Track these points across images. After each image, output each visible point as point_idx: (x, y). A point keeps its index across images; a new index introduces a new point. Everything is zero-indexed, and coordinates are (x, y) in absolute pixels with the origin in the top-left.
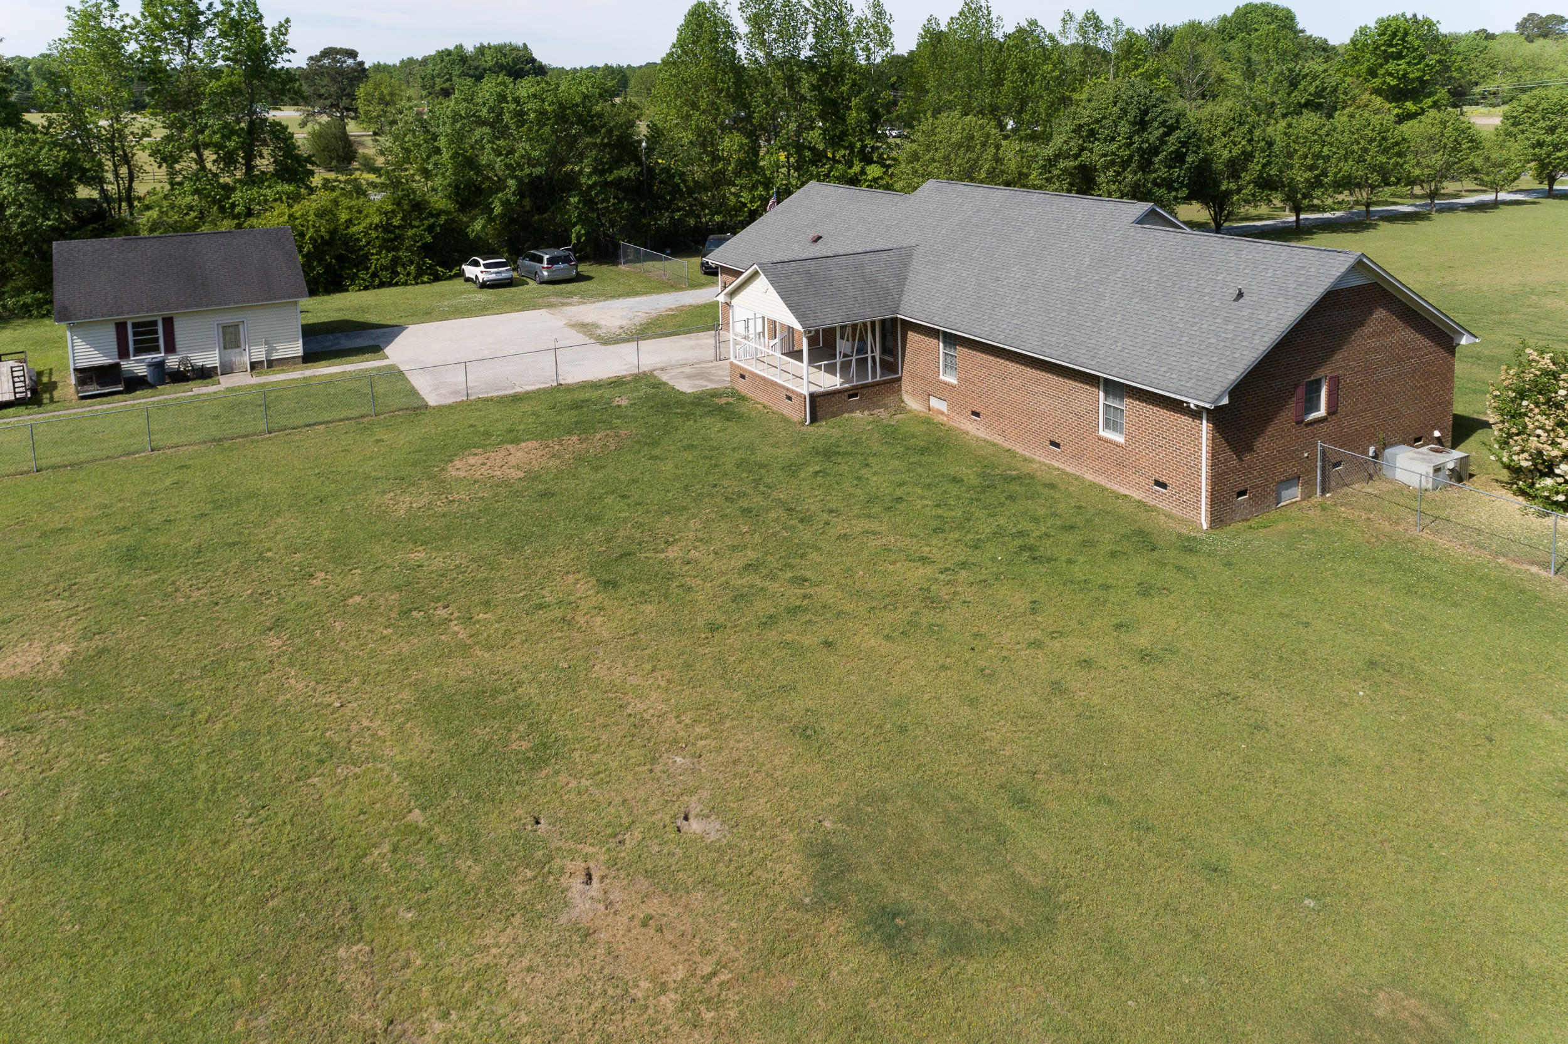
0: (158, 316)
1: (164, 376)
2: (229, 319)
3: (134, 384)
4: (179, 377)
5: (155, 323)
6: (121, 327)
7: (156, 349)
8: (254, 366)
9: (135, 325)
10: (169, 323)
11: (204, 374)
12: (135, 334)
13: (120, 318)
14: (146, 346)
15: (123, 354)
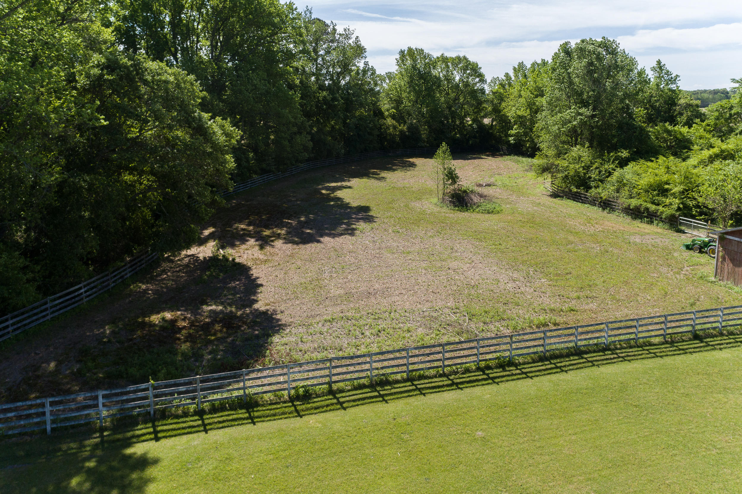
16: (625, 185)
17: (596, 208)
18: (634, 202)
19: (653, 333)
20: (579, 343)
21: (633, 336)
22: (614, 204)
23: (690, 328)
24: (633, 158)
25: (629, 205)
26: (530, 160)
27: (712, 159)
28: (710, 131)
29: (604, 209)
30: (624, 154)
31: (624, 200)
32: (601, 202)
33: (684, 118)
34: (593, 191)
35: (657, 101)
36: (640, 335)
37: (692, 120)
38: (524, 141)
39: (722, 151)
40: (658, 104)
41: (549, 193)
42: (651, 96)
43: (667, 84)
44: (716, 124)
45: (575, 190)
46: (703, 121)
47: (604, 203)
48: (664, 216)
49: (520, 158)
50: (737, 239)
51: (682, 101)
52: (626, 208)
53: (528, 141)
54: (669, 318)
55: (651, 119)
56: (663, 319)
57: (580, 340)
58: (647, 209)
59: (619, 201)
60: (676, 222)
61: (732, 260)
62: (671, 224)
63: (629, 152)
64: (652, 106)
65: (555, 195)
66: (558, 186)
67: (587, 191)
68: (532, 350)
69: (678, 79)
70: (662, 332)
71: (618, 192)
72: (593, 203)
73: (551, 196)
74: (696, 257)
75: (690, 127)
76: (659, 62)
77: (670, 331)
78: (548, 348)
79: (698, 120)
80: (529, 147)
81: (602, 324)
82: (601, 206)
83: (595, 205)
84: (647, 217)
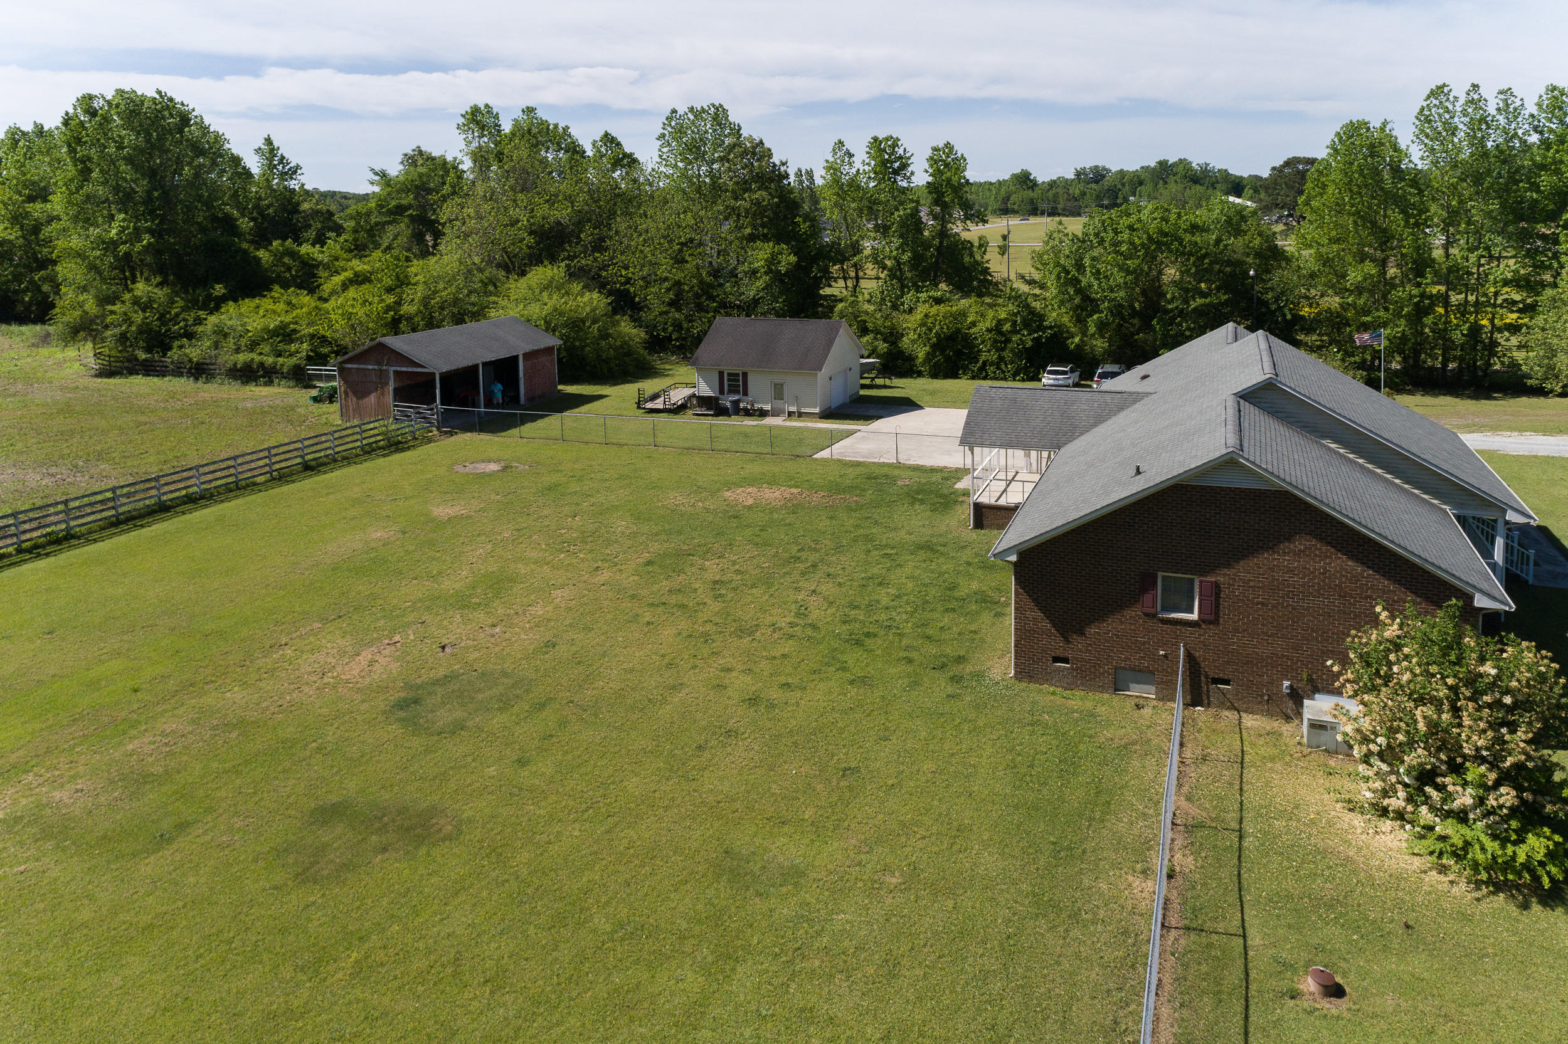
0: (739, 370)
1: (737, 410)
2: (778, 379)
3: (721, 412)
4: (748, 413)
5: (738, 375)
6: (721, 374)
7: (738, 392)
8: (790, 414)
9: (729, 374)
10: (745, 375)
11: (763, 414)
12: (729, 380)
13: (722, 368)
14: (733, 390)
15: (722, 392)
16: (226, 335)
17: (183, 380)
18: (242, 358)
19: (256, 473)
20: (164, 498)
21: (230, 480)
22: (212, 367)
23: (299, 460)
24: (234, 296)
25: (235, 364)
26: (38, 328)
27: (345, 286)
28: (351, 251)
29: (197, 379)
30: (219, 289)
31: (229, 357)
32: (191, 368)
33: (311, 234)
34: (174, 354)
35: (269, 206)
36: (241, 477)
37: (324, 235)
38: (16, 292)
39: (356, 274)
40: (271, 211)
41: (93, 372)
42: (260, 199)
43: (283, 179)
44: (356, 240)
45: (144, 357)
46: (339, 235)
47: (196, 369)
48: (285, 370)
49: (14, 328)
50: (355, 366)
51: (305, 206)
52: (230, 370)
53: (27, 289)
54: (273, 452)
55: (262, 238)
56: (266, 453)
57: (165, 494)
58: (262, 364)
59: (219, 360)
60: (303, 375)
61: (355, 393)
62: (297, 380)
63: (226, 288)
64: (261, 214)
65: (107, 372)
66: (109, 356)
67: (164, 355)
68: (99, 516)
69: (299, 171)
70: (267, 469)
71: (216, 348)
72: (177, 372)
73: (96, 376)
74: (326, 407)
75: (323, 244)
76: (269, 141)
77: (277, 466)
78: (121, 510)
79: (332, 234)
80: (30, 303)
81: (191, 469)
82: (192, 375)
83: (181, 375)
84: (264, 377)
